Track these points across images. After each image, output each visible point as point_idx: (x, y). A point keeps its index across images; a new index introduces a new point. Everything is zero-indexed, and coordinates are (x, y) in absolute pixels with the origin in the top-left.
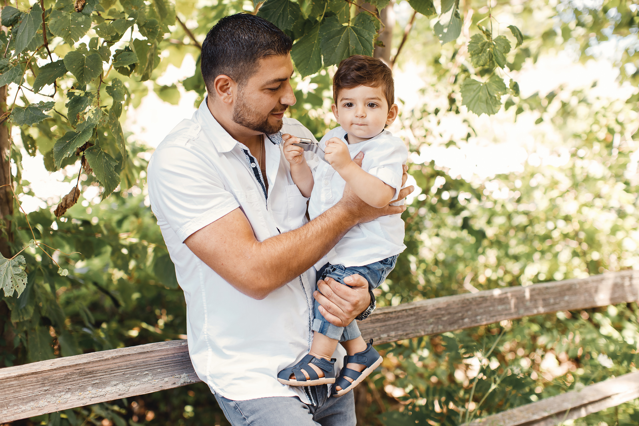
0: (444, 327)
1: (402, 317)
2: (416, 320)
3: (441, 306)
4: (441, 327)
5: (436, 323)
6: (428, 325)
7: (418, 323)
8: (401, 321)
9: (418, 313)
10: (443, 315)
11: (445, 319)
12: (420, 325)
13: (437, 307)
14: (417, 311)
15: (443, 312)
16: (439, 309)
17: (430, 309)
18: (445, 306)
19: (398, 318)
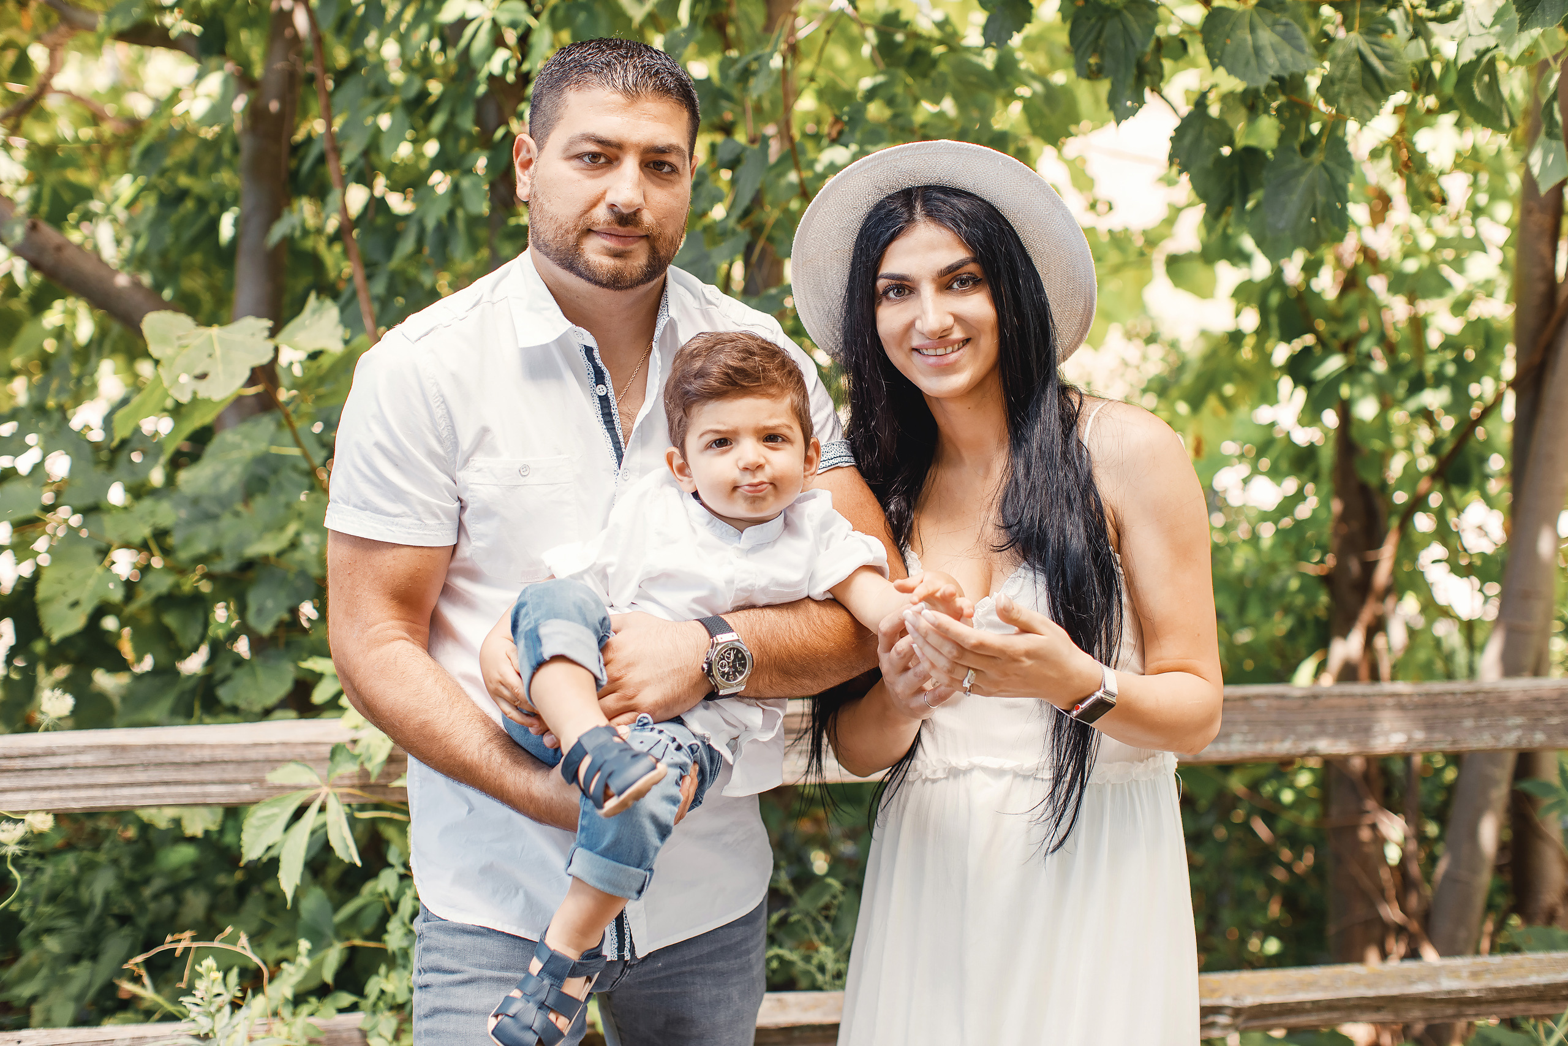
0: (1549, 737)
1: (1445, 705)
2: (1479, 716)
3: (1545, 694)
4: (1539, 737)
5: (1531, 728)
6: (1508, 729)
7: (1484, 722)
8: (1442, 713)
9: (1484, 703)
10: (1550, 714)
11: (1555, 721)
12: (1489, 726)
13: (1535, 694)
14: (1480, 697)
15: (1550, 707)
16: (1538, 700)
17: (1517, 697)
18: (1555, 695)
19: (1434, 706)
